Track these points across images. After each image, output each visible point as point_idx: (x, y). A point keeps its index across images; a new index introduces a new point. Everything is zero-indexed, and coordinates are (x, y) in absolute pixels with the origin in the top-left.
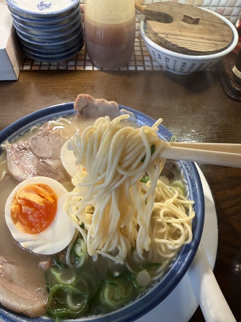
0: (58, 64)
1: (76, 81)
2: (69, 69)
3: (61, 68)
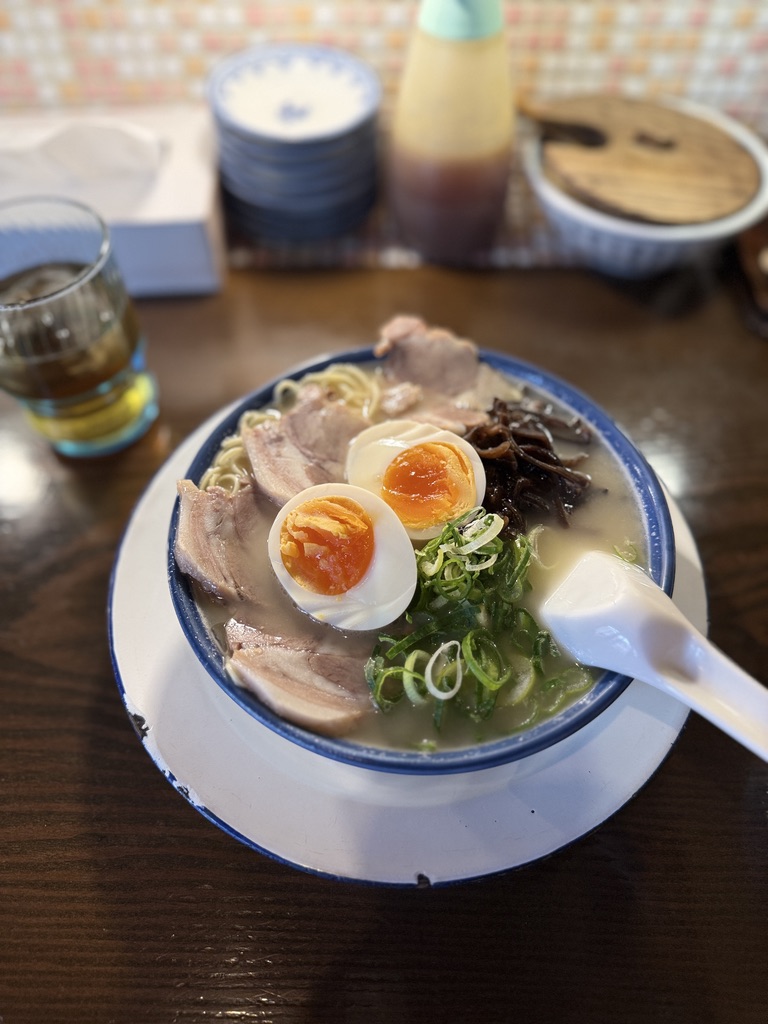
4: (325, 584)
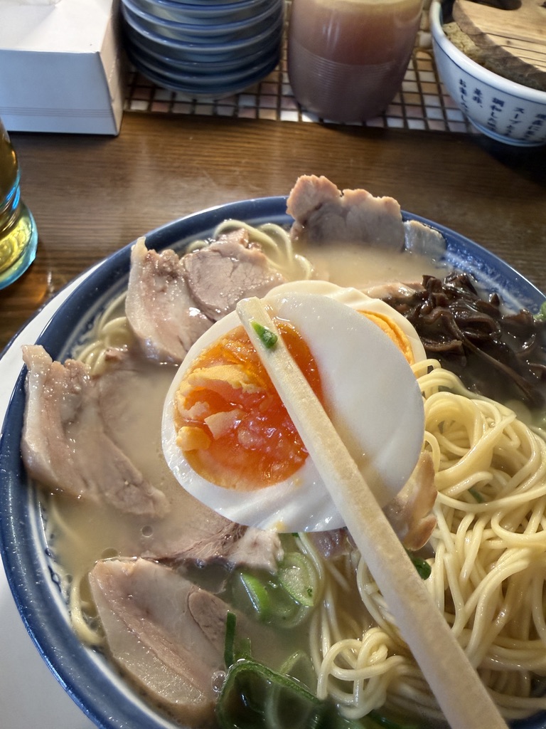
0: (216, 101)
1: (259, 146)
2: (242, 115)
3: (222, 111)
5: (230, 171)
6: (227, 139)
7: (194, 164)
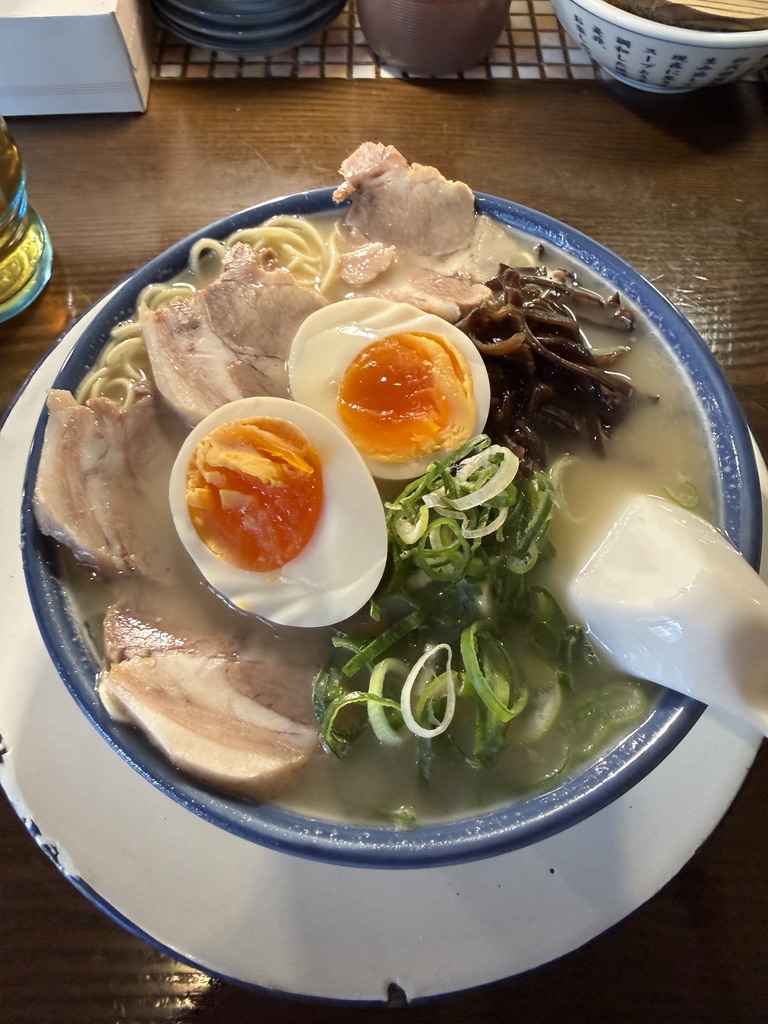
0: (268, 58)
1: (326, 114)
2: (302, 75)
3: (277, 71)
4: (251, 554)
5: (290, 149)
6: (285, 107)
7: (244, 143)
